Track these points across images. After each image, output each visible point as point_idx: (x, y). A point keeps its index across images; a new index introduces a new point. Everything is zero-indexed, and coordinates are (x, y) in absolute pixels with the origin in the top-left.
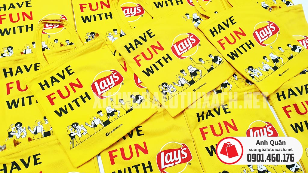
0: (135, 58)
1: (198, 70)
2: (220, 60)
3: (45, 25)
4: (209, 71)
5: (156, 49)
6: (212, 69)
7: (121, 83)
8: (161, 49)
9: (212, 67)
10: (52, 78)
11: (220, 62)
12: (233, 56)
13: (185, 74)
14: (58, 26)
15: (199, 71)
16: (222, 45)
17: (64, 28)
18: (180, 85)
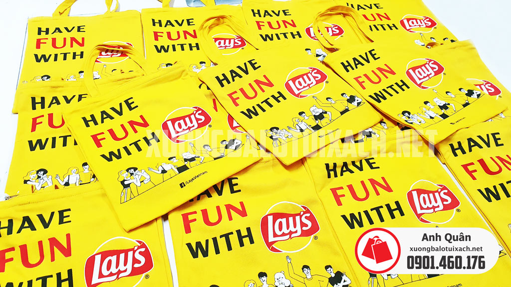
0: (230, 95)
1: (326, 113)
2: (358, 102)
3: (101, 53)
4: (342, 113)
5: (261, 85)
6: (347, 110)
7: (208, 125)
8: (270, 85)
9: (347, 108)
10: (103, 113)
11: (359, 104)
12: (379, 97)
13: (306, 118)
14: (119, 55)
15: (328, 113)
16: (361, 84)
17: (128, 57)
18: (299, 131)
